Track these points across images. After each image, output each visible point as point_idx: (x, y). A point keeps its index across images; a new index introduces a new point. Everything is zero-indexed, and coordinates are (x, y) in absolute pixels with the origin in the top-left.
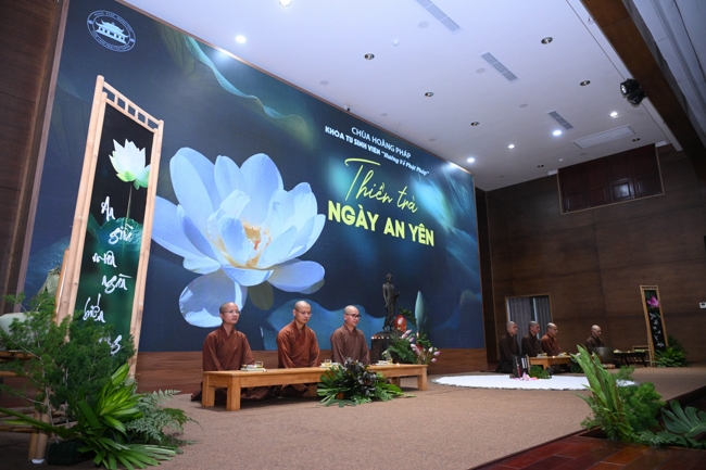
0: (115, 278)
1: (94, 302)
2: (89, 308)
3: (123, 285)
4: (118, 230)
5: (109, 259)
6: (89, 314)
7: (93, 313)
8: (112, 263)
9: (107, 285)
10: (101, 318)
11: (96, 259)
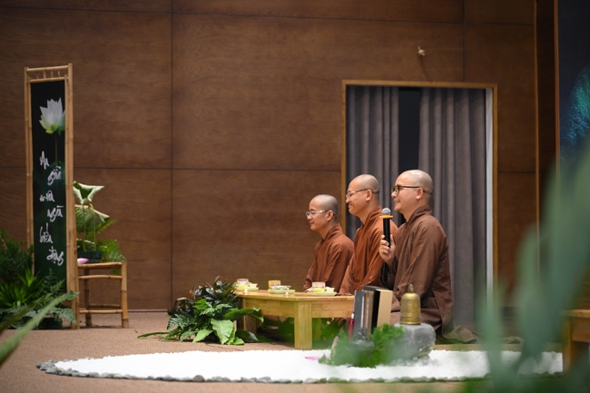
0: (54, 210)
1: (45, 230)
2: (42, 234)
3: (60, 214)
4: (52, 173)
5: (50, 197)
6: (43, 239)
7: (46, 238)
8: (52, 199)
9: (51, 216)
10: (50, 240)
11: (42, 199)
